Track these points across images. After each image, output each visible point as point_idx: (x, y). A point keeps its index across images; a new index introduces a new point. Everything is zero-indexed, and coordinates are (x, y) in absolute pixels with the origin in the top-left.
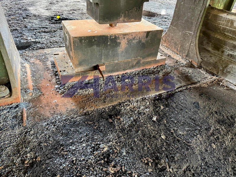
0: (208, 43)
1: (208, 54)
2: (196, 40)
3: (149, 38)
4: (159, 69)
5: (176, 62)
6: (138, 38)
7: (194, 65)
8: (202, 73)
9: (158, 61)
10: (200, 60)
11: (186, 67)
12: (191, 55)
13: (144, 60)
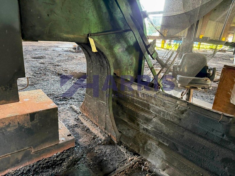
0: (123, 114)
1: (126, 127)
2: (109, 110)
3: (36, 121)
4: (64, 157)
5: (94, 138)
6: (16, 124)
7: (114, 140)
8: (122, 151)
9: (63, 145)
10: (119, 134)
11: (104, 144)
12: (109, 128)
13: (38, 149)
